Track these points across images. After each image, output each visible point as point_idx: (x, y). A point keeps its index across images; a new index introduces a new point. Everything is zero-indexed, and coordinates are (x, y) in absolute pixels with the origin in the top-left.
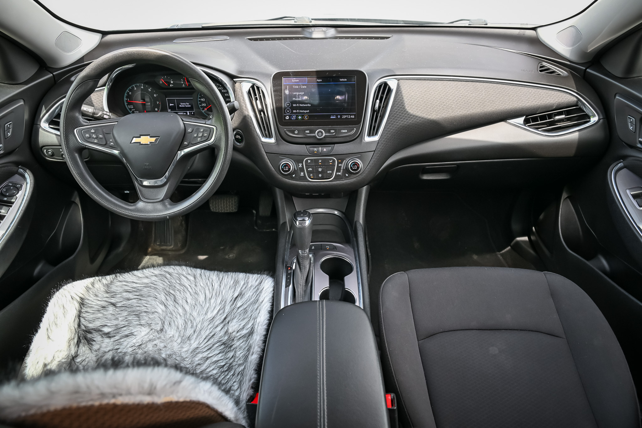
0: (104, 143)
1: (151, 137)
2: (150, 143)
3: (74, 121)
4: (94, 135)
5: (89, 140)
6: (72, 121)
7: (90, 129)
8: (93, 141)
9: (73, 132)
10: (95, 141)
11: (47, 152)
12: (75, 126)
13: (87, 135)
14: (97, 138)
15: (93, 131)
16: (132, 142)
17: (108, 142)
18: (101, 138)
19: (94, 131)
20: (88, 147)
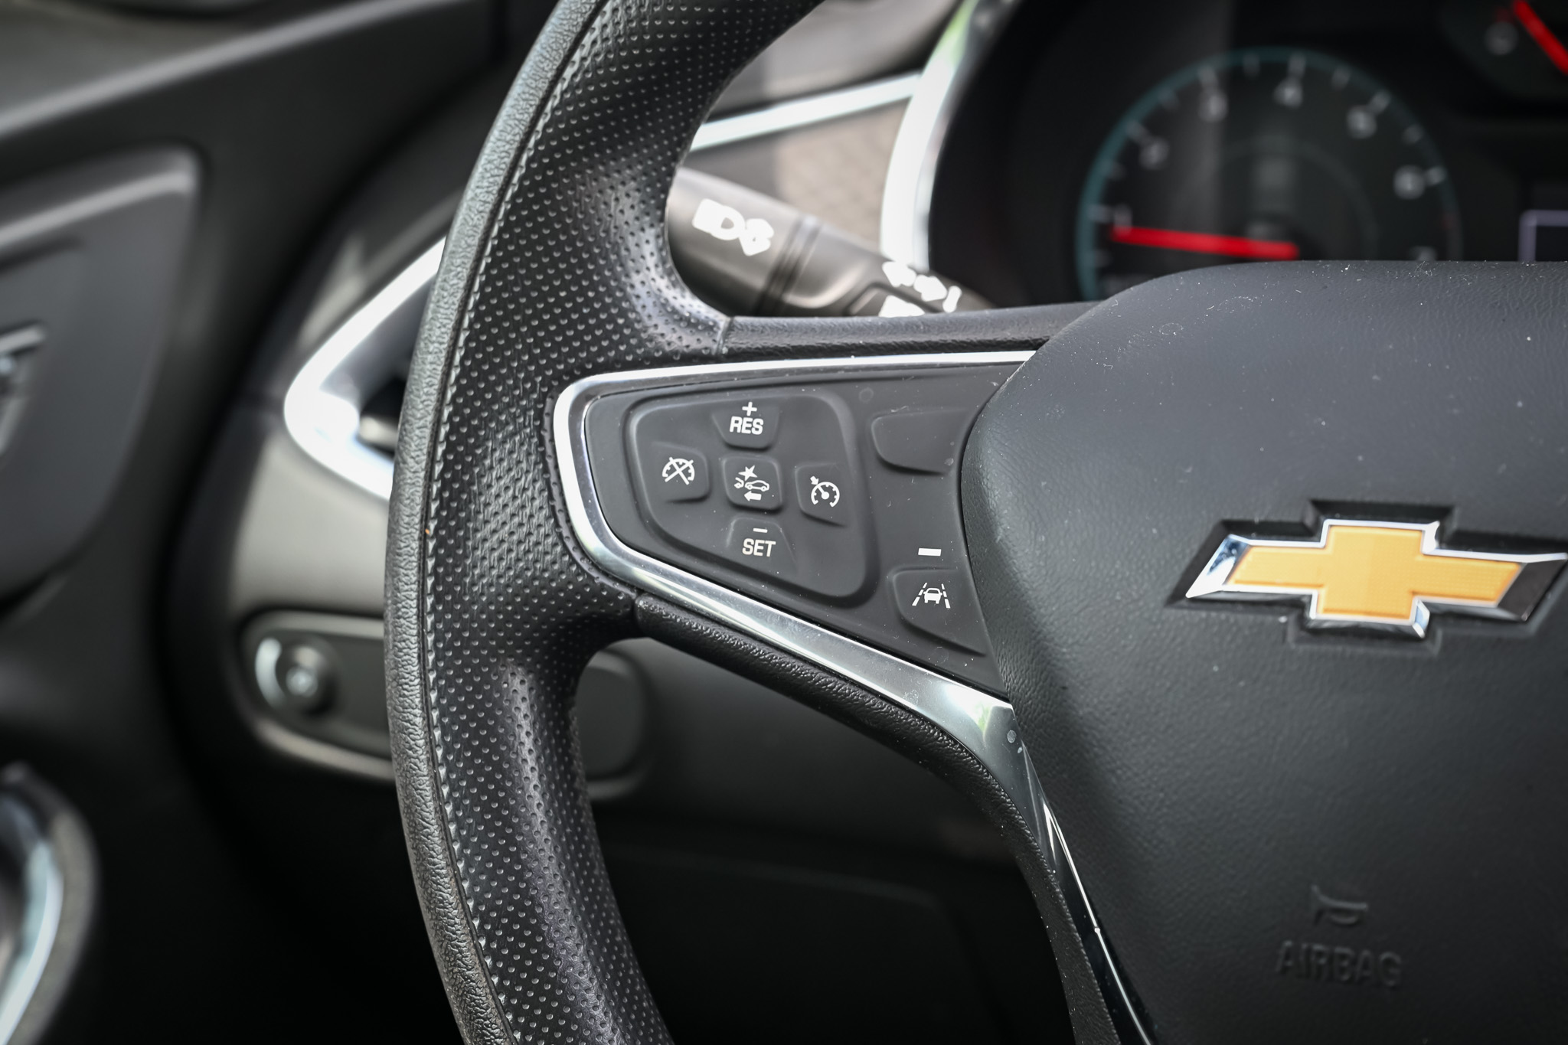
0: (846, 585)
1: (1450, 540)
2: (1440, 616)
3: (571, 297)
4: (749, 473)
5: (691, 529)
6: (554, 292)
7: (729, 397)
8: (723, 546)
9: (539, 415)
10: (752, 548)
11: (285, 666)
12: (574, 352)
13: (680, 469)
14: (775, 512)
15: (747, 424)
16: (1190, 594)
17: (892, 577)
18: (820, 519)
19: (758, 427)
20: (661, 608)
